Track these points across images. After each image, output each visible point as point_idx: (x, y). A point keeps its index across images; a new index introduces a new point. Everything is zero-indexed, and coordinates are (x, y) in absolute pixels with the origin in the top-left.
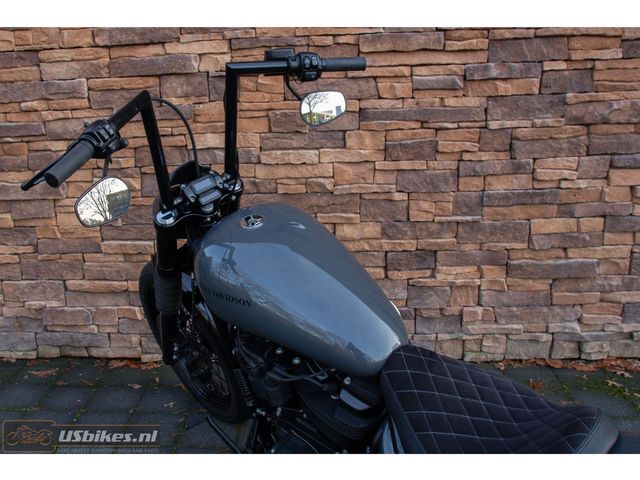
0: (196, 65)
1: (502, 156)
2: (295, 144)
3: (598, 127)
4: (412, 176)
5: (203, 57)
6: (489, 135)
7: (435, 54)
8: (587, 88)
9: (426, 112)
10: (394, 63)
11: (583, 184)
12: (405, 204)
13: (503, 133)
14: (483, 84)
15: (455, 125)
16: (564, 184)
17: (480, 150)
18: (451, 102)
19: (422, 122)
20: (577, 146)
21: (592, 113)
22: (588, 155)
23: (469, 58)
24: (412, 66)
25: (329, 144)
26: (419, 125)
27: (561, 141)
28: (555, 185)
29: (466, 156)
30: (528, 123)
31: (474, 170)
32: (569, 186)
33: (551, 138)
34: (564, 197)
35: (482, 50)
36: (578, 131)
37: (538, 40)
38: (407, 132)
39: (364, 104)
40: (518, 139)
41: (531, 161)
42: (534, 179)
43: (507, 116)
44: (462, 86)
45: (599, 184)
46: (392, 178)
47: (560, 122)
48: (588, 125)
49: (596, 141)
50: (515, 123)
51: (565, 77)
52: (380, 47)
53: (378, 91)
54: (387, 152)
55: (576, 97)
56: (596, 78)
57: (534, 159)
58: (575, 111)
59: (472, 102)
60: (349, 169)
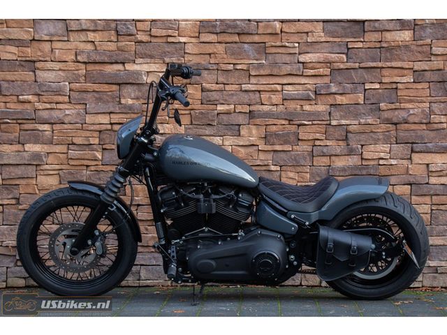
0: (145, 78)
1: (341, 143)
2: (207, 132)
3: (402, 125)
4: (282, 155)
5: (150, 74)
6: (331, 129)
7: (297, 77)
8: (395, 101)
9: (291, 114)
10: (271, 83)
11: (393, 162)
12: (278, 174)
13: (341, 128)
14: (327, 97)
15: (310, 123)
16: (381, 162)
17: (326, 139)
18: (307, 108)
19: (290, 121)
20: (389, 137)
21: (397, 116)
22: (397, 143)
23: (318, 81)
24: (283, 85)
25: (229, 133)
26: (287, 122)
27: (378, 134)
28: (376, 163)
29: (317, 143)
30: (357, 122)
31: (323, 152)
32: (385, 163)
33: (372, 132)
34: (383, 171)
35: (326, 75)
36: (390, 127)
37: (361, 70)
38: (279, 126)
39: (252, 108)
40: (350, 132)
41: (360, 146)
42: (362, 159)
43: (342, 117)
44: (314, 97)
45: (405, 162)
46: (270, 156)
47: (376, 121)
48: (396, 124)
49: (401, 134)
50: (348, 122)
51: (379, 93)
52: (262, 72)
53: (261, 100)
54: (266, 138)
55: (386, 106)
56: (399, 95)
57: (362, 146)
58: (386, 115)
59: (321, 108)
60: (242, 150)
